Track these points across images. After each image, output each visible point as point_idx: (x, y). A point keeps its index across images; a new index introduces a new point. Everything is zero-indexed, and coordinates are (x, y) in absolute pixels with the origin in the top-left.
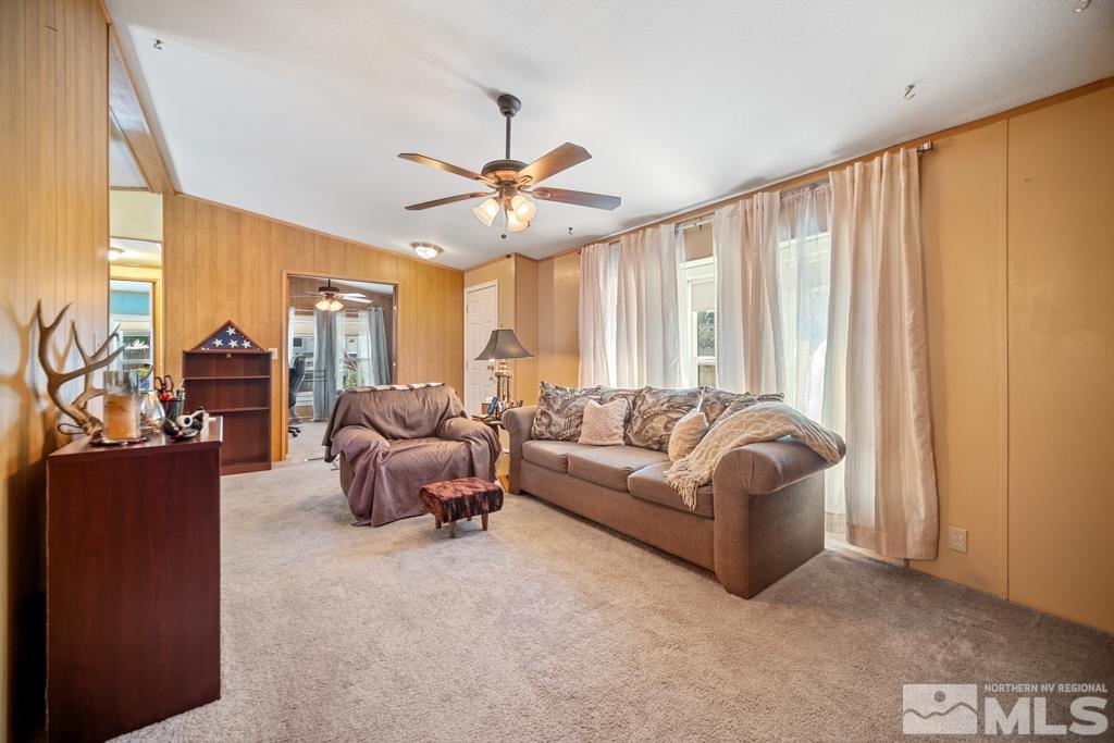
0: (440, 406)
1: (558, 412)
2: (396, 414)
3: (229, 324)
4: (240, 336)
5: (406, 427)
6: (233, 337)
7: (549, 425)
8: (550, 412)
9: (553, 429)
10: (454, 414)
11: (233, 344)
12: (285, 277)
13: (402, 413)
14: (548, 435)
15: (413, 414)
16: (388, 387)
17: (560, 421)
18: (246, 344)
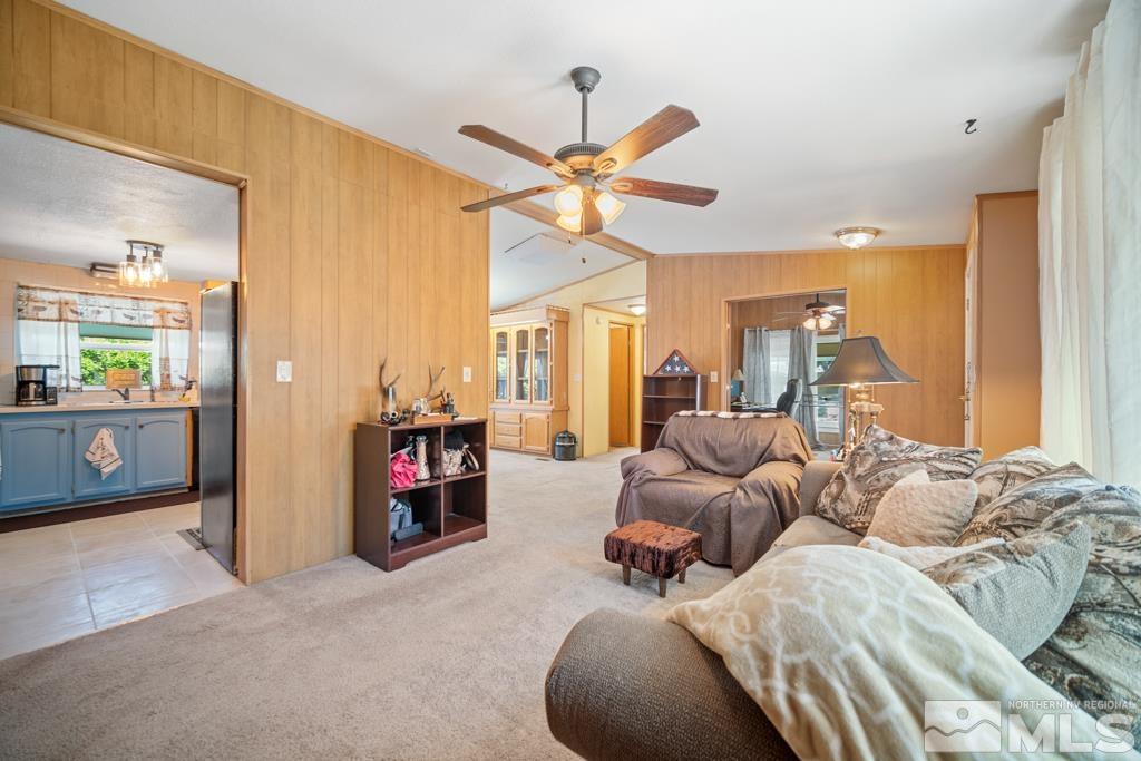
0: (759, 443)
1: (858, 479)
2: (706, 442)
3: (675, 352)
4: (682, 362)
5: (721, 461)
6: (679, 363)
7: (835, 499)
8: (847, 478)
9: (840, 506)
10: (779, 456)
11: (678, 369)
12: (723, 303)
13: (713, 444)
14: (831, 514)
15: (726, 447)
16: (731, 415)
17: (854, 494)
18: (686, 369)
